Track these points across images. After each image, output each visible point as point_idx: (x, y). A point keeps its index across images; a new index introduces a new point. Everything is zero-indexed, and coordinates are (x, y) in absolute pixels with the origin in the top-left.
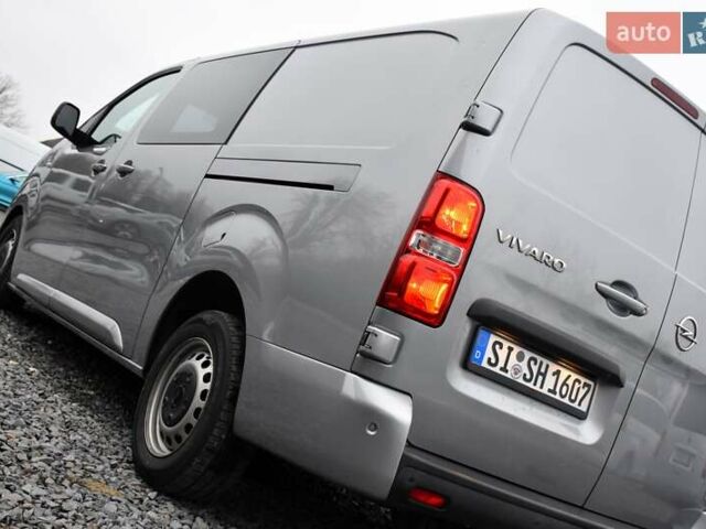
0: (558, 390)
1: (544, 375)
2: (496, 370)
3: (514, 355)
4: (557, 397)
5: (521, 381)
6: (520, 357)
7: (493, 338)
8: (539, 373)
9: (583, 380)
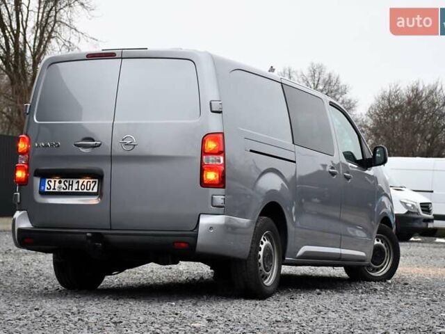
0: (80, 188)
1: (72, 185)
2: (51, 190)
3: (57, 183)
4: (80, 191)
5: (62, 190)
6: (60, 182)
7: (47, 180)
8: (69, 185)
9: (91, 180)
